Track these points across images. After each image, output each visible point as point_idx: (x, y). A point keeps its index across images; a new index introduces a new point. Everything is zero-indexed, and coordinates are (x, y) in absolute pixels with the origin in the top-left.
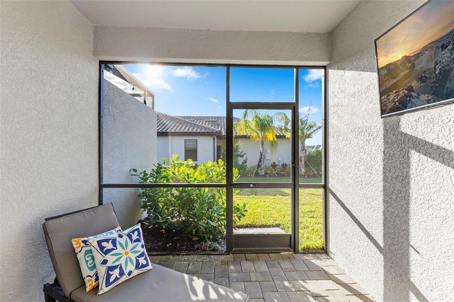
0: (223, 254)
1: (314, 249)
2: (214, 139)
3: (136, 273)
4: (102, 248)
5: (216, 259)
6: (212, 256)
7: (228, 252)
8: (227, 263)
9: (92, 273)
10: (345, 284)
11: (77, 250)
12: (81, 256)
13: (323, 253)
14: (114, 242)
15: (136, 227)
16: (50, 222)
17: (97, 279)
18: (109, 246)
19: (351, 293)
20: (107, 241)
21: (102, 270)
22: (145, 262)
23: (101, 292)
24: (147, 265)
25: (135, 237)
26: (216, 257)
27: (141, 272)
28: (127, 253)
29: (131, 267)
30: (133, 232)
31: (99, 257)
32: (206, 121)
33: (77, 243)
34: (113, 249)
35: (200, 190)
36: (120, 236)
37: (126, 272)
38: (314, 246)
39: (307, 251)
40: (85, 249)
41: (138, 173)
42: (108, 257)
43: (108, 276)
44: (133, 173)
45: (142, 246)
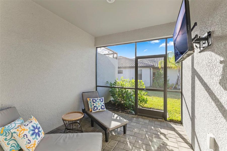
0: (134, 115)
1: (176, 121)
2: (150, 69)
3: (101, 110)
4: (93, 101)
5: (130, 116)
6: (129, 115)
7: (136, 114)
8: (134, 117)
9: (91, 107)
10: (180, 134)
11: (88, 101)
12: (89, 103)
13: (180, 123)
14: (96, 100)
15: (102, 98)
16: (83, 93)
17: (92, 109)
18: (95, 101)
19: (180, 136)
20: (94, 100)
21: (93, 107)
22: (104, 108)
23: (92, 112)
24: (104, 109)
25: (101, 100)
26: (131, 115)
27: (102, 110)
28: (99, 104)
29: (99, 108)
30: (101, 99)
31: (92, 103)
32: (148, 60)
33: (88, 99)
34: (95, 102)
35: (126, 90)
36: (98, 99)
37: (98, 109)
38: (176, 120)
39: (172, 121)
40: (90, 101)
41: (109, 83)
42: (94, 104)
43: (94, 108)
44: (107, 83)
45: (103, 103)
